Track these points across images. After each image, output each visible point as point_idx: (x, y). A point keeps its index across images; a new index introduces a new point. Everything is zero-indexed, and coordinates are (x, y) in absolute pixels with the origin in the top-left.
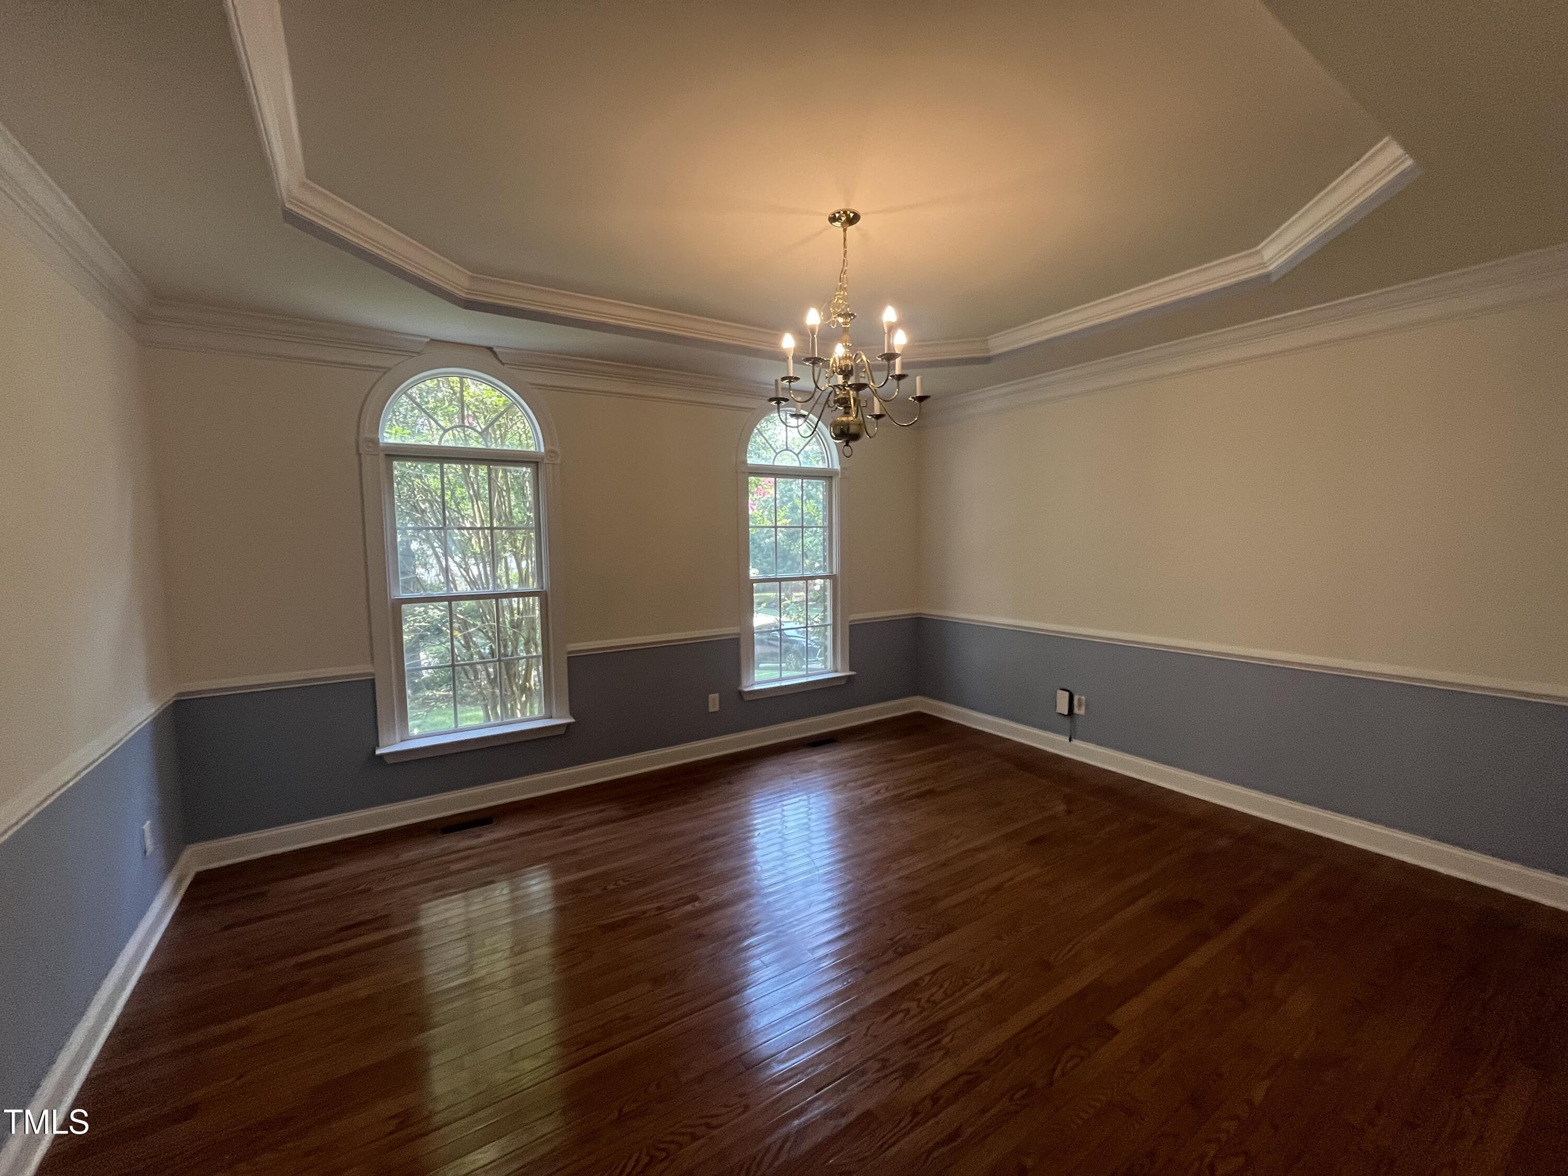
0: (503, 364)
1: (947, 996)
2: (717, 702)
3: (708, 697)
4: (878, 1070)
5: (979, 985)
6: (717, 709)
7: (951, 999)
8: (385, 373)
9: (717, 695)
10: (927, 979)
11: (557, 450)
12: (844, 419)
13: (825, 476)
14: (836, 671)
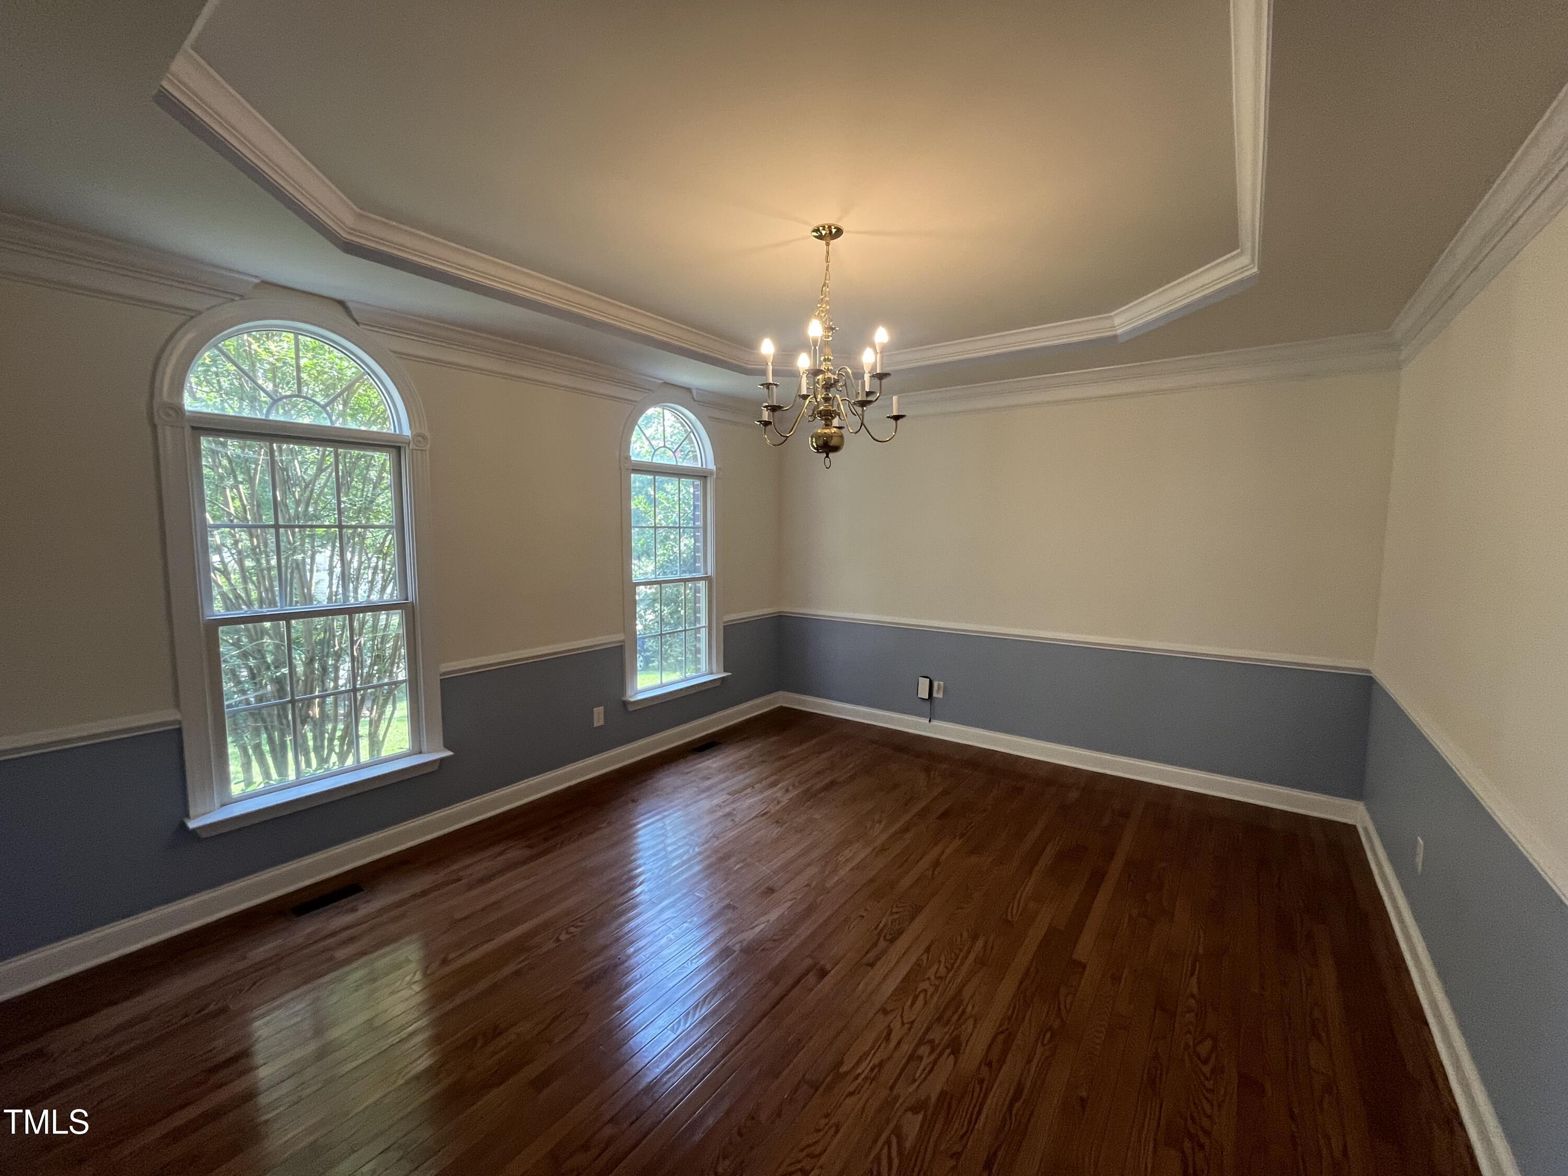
0: (358, 323)
1: (949, 970)
2: (602, 716)
3: (592, 713)
4: (930, 1054)
5: (969, 952)
6: (602, 722)
7: (953, 971)
8: (192, 317)
9: (602, 708)
10: (925, 957)
11: (427, 434)
12: (827, 431)
13: (701, 476)
14: (712, 673)
